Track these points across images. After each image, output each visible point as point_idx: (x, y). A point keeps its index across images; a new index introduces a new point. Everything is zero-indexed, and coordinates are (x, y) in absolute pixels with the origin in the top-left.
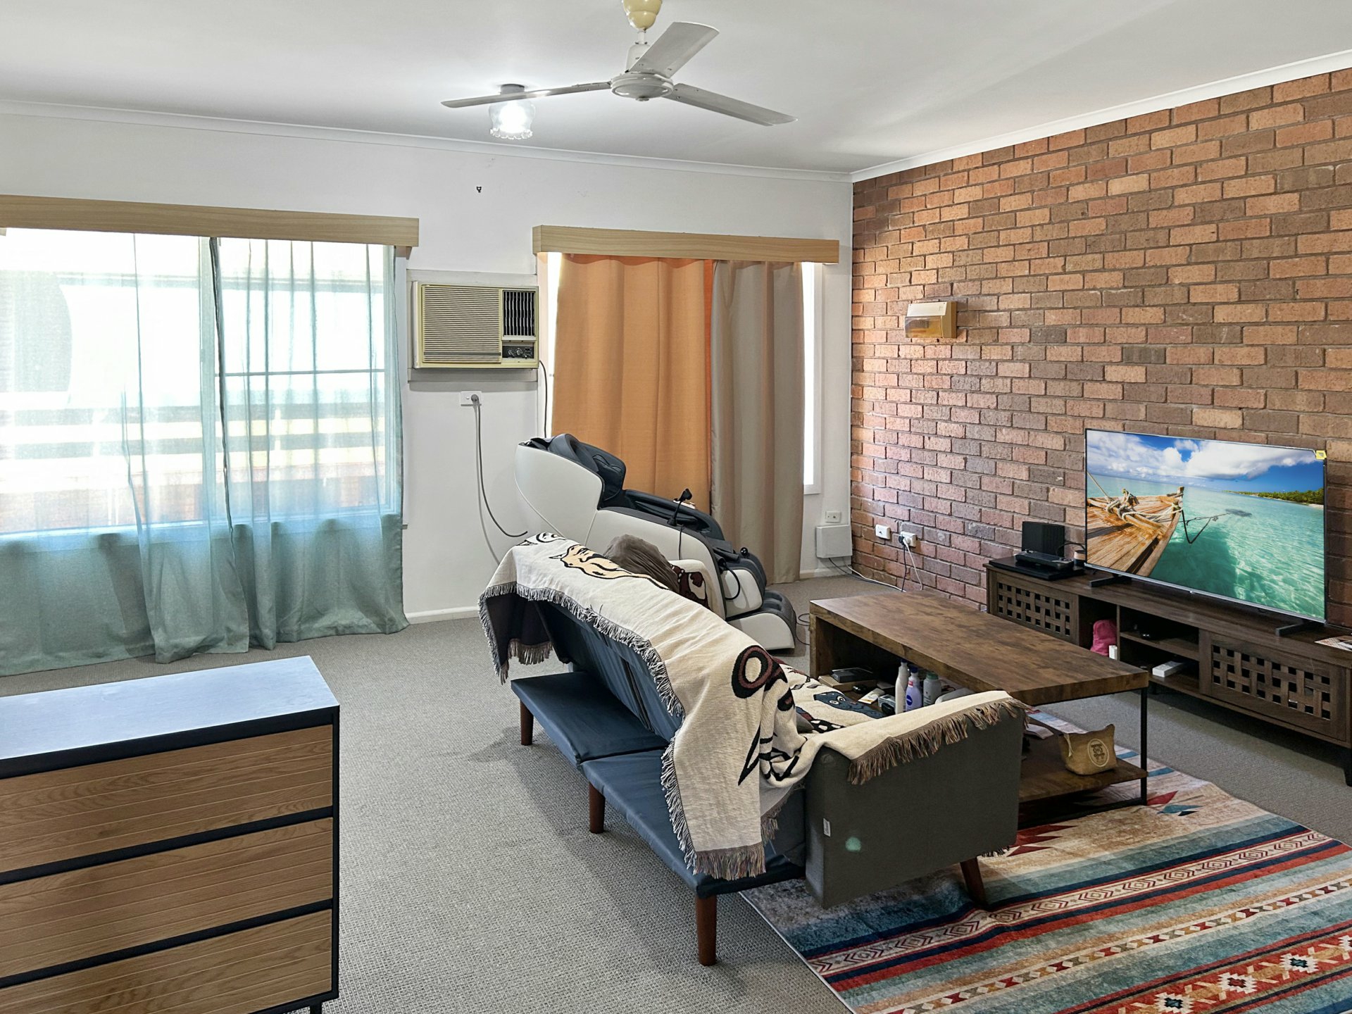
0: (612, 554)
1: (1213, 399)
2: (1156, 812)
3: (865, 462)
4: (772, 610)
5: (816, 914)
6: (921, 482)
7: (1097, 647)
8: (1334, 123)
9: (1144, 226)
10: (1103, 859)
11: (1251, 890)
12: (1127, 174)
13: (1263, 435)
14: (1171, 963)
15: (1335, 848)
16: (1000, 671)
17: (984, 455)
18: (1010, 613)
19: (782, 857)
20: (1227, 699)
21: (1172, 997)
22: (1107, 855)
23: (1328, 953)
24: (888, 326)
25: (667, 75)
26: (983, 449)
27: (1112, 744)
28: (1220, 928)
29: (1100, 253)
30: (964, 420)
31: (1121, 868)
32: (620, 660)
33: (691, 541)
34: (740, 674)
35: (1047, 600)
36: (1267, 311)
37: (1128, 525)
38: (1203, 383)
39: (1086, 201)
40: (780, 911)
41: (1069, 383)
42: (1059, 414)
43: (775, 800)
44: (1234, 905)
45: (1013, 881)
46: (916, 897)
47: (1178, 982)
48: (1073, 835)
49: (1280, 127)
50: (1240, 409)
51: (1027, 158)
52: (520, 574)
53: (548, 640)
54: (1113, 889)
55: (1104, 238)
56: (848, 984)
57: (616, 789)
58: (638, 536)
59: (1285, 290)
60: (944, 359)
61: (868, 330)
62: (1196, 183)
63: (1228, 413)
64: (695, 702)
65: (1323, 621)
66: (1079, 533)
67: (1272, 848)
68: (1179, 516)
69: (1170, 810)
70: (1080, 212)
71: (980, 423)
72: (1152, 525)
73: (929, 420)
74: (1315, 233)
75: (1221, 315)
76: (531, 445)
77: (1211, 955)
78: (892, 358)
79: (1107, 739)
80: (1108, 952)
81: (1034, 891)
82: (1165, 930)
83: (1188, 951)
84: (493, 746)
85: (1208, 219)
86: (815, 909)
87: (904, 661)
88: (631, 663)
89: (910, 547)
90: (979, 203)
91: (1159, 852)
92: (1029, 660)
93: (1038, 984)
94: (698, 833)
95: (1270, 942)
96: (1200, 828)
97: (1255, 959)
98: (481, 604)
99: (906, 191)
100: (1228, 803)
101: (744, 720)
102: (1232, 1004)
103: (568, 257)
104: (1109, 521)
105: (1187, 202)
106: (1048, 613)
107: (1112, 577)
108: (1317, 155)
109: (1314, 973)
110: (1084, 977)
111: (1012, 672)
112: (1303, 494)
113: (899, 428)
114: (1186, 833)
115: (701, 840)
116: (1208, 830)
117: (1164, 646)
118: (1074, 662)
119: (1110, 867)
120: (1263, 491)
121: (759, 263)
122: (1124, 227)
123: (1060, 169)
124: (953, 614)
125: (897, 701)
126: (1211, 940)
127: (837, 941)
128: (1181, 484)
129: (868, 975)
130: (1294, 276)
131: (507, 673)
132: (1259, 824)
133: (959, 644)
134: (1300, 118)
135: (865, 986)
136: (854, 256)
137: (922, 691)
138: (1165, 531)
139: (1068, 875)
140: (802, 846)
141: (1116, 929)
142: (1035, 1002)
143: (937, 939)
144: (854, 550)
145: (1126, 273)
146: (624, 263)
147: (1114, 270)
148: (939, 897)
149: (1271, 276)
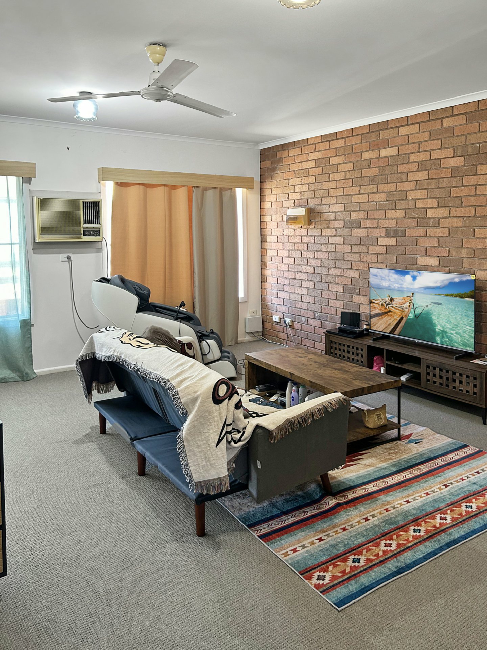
0: (145, 336)
1: (426, 252)
2: (405, 443)
3: (268, 286)
4: (226, 359)
5: (253, 506)
6: (294, 294)
7: (375, 368)
8: (479, 124)
9: (396, 172)
10: (383, 467)
11: (447, 475)
12: (388, 147)
13: (448, 268)
14: (415, 512)
15: (480, 453)
16: (335, 382)
17: (323, 281)
18: (336, 354)
19: (236, 480)
20: (432, 389)
21: (416, 528)
22: (384, 465)
23: (481, 501)
24: (278, 220)
25: (170, 88)
26: (323, 278)
27: (385, 413)
28: (435, 494)
29: (376, 184)
30: (314, 265)
31: (391, 470)
32: (152, 389)
33: (185, 327)
34: (216, 393)
35: (353, 347)
36: (450, 212)
37: (390, 311)
38: (422, 245)
39: (370, 160)
40: (235, 505)
41: (361, 246)
42: (357, 261)
43: (234, 453)
44: (440, 483)
45: (343, 481)
46: (299, 493)
47: (418, 521)
48: (369, 457)
49: (456, 126)
50: (438, 257)
51: (342, 138)
52: (97, 348)
53: (113, 381)
54: (388, 481)
55: (378, 177)
56: (270, 538)
57: (152, 454)
58: (158, 326)
59: (458, 202)
60: (304, 236)
61: (268, 222)
62: (419, 151)
63: (433, 259)
64: (193, 408)
65: (474, 352)
66: (366, 316)
67: (454, 455)
68: (412, 306)
69: (410, 442)
70: (367, 165)
71: (321, 266)
72: (400, 310)
73: (297, 265)
74: (471, 176)
75: (430, 213)
76: (100, 281)
77: (432, 507)
78: (280, 236)
79: (383, 411)
80: (387, 510)
81: (353, 485)
82: (411, 497)
83: (422, 506)
84: (85, 436)
85: (424, 169)
86: (252, 503)
87: (290, 380)
88: (158, 390)
89: (289, 325)
90: (320, 160)
91: (406, 462)
92: (348, 377)
93: (357, 528)
94: (195, 473)
95: (456, 498)
96: (424, 449)
97: (450, 507)
98: (77, 364)
99: (285, 153)
100: (435, 436)
101: (218, 415)
102: (442, 529)
103: (117, 183)
104: (381, 310)
105: (415, 160)
106: (353, 353)
107: (381, 336)
108: (472, 139)
109: (476, 511)
110: (377, 523)
111: (341, 382)
112: (463, 294)
113: (283, 269)
114: (418, 452)
115: (197, 476)
116: (427, 449)
117: (405, 366)
118: (368, 377)
119: (386, 470)
120: (447, 293)
121: (215, 188)
122: (387, 172)
123: (358, 144)
124: (311, 356)
125: (287, 400)
126: (431, 500)
127: (263, 518)
128: (413, 291)
129: (279, 533)
130: (461, 195)
131: (91, 398)
132: (448, 445)
133: (315, 371)
134: (465, 122)
135: (278, 538)
136: (261, 185)
137: (298, 393)
138: (406, 313)
139: (368, 476)
140: (247, 474)
141: (390, 499)
142: (356, 537)
143: (310, 512)
144: (263, 328)
145: (388, 194)
146: (147, 187)
147: (382, 192)
148: (310, 492)
149: (452, 195)
